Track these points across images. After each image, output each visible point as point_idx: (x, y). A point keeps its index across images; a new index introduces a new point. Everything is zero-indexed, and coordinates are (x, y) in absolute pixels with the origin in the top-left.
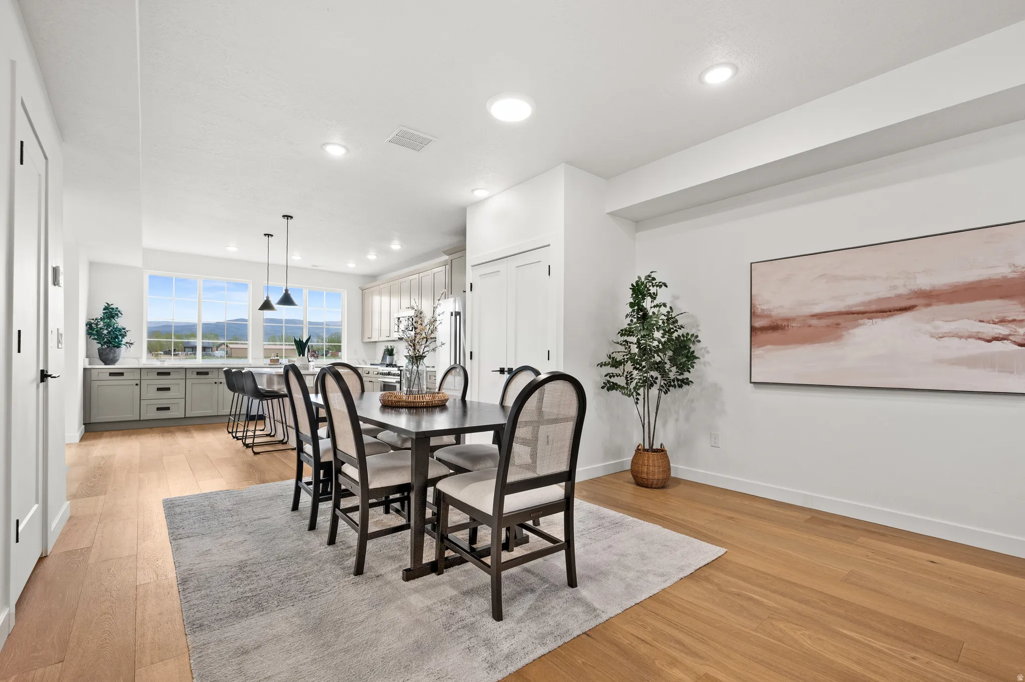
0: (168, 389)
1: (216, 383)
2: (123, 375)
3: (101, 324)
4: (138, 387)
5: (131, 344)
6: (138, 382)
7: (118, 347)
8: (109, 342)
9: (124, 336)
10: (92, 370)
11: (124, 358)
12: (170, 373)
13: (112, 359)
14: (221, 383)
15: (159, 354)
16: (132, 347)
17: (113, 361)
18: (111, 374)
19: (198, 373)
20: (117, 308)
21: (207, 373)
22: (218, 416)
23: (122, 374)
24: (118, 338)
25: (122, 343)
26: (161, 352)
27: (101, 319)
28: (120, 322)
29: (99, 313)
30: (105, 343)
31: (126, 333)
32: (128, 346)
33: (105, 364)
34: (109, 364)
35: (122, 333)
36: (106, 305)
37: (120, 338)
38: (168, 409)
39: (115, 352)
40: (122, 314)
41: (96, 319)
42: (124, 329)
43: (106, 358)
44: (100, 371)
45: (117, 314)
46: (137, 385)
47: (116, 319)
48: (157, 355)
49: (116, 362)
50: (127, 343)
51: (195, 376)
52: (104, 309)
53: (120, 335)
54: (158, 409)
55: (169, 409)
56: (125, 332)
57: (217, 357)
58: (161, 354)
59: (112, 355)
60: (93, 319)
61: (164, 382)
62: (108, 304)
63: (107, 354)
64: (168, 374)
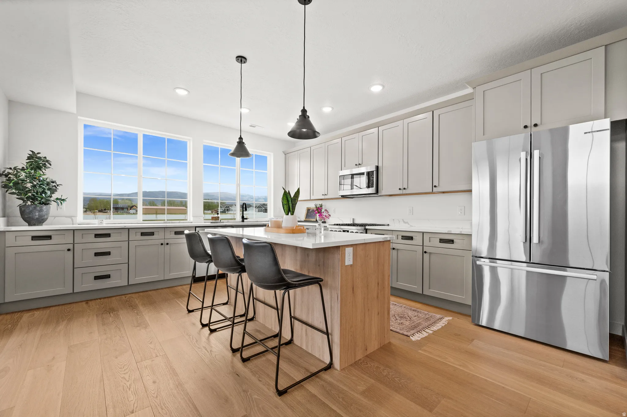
0: (108, 253)
1: (162, 244)
2: (51, 239)
3: (23, 175)
4: (71, 253)
5: (63, 200)
6: (71, 247)
7: (46, 203)
8: (33, 199)
9: (53, 191)
10: (7, 233)
11: (55, 217)
12: (110, 234)
13: (37, 218)
14: (167, 244)
15: (96, 212)
16: (64, 204)
17: (40, 221)
18: (34, 238)
19: (143, 234)
20: (45, 158)
21: (152, 234)
22: (164, 280)
23: (49, 237)
24: (45, 193)
25: (52, 199)
26: (96, 211)
27: (23, 169)
28: (48, 174)
29: (21, 162)
30: (28, 198)
31: (56, 188)
32: (60, 203)
33: (30, 225)
34: (34, 225)
35: (53, 187)
36: (31, 153)
37: (49, 193)
38: (108, 276)
39: (41, 210)
40: (51, 165)
41: (15, 168)
42: (53, 182)
43: (29, 217)
44: (19, 234)
45: (45, 164)
46: (69, 250)
47: (43, 170)
48: (94, 213)
49: (43, 222)
50: (57, 199)
51: (139, 237)
52: (29, 158)
53: (49, 189)
54: (96, 278)
55: (110, 277)
56: (55, 186)
57: (131, 214)
58: (97, 212)
59: (37, 214)
60: (11, 169)
61: (102, 245)
62: (32, 152)
63: (31, 212)
64: (108, 235)
